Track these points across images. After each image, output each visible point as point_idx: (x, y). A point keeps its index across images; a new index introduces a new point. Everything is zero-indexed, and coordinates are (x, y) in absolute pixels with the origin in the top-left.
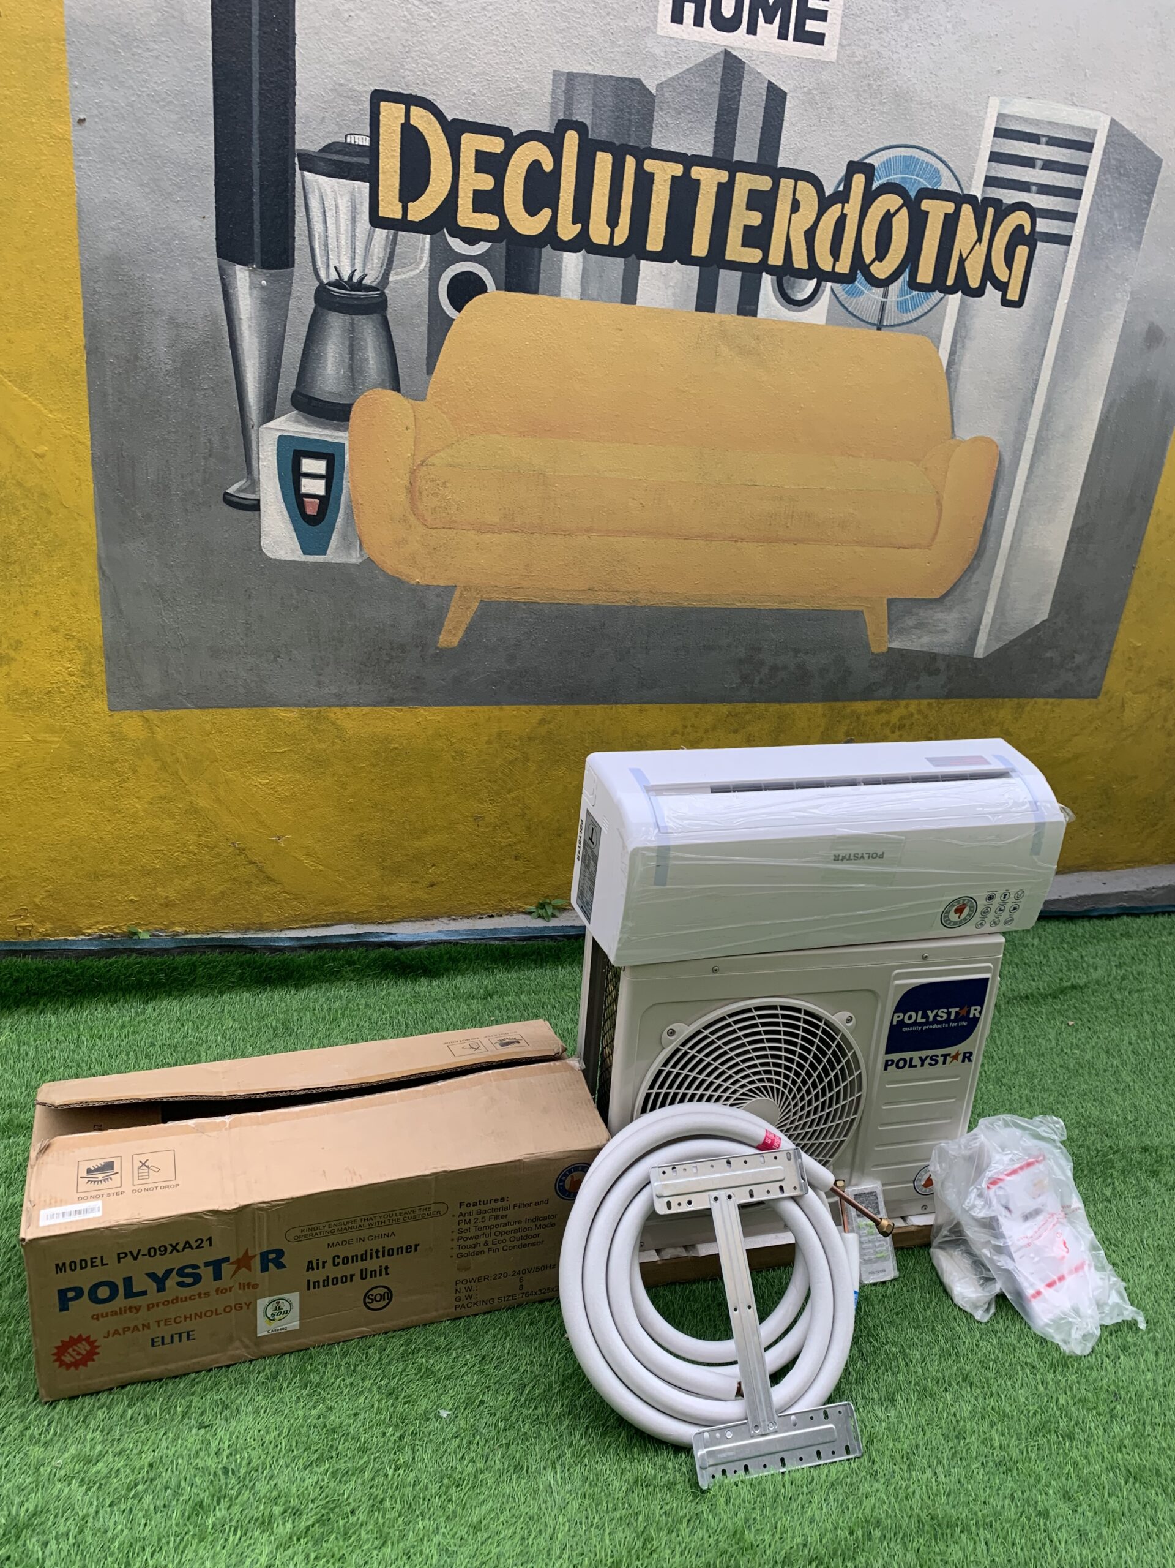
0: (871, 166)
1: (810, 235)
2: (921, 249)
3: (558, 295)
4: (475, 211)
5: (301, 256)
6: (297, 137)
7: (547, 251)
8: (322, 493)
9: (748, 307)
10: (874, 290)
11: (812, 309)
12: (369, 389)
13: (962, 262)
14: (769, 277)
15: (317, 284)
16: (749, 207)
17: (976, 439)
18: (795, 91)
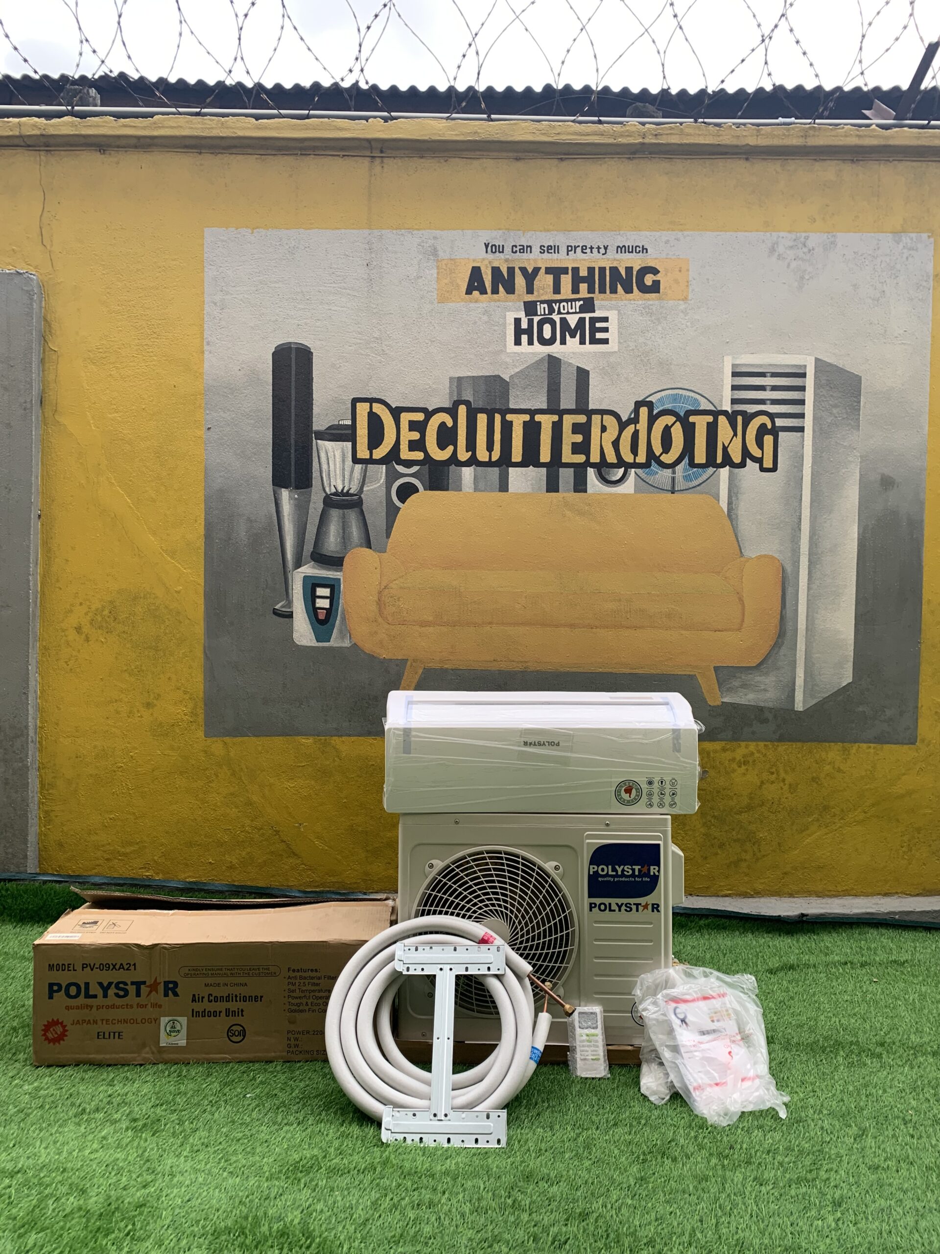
0: (651, 402)
1: (616, 444)
2: (694, 444)
3: (461, 490)
4: (409, 451)
5: (316, 482)
6: (314, 424)
7: (453, 468)
8: (328, 606)
9: (580, 488)
10: (665, 470)
11: (624, 485)
12: (353, 548)
13: (725, 449)
14: (592, 470)
15: (324, 495)
16: (574, 432)
17: (759, 557)
18: (594, 369)
